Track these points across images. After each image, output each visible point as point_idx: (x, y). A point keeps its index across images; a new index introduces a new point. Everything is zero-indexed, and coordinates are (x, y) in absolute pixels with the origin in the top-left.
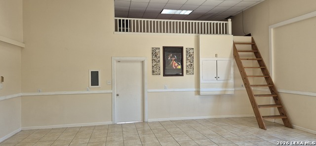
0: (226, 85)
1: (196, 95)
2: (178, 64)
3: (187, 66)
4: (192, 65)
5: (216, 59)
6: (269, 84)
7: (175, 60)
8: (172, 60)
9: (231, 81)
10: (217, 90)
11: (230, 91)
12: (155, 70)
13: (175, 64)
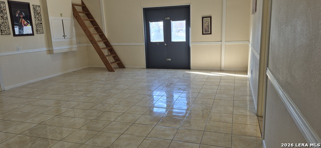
0: (71, 43)
1: (48, 54)
2: (27, 22)
3: (36, 25)
4: (41, 24)
5: (62, 18)
6: (104, 40)
7: (23, 18)
8: (20, 18)
9: (74, 39)
10: (65, 48)
11: (75, 47)
12: (4, 29)
13: (24, 22)
